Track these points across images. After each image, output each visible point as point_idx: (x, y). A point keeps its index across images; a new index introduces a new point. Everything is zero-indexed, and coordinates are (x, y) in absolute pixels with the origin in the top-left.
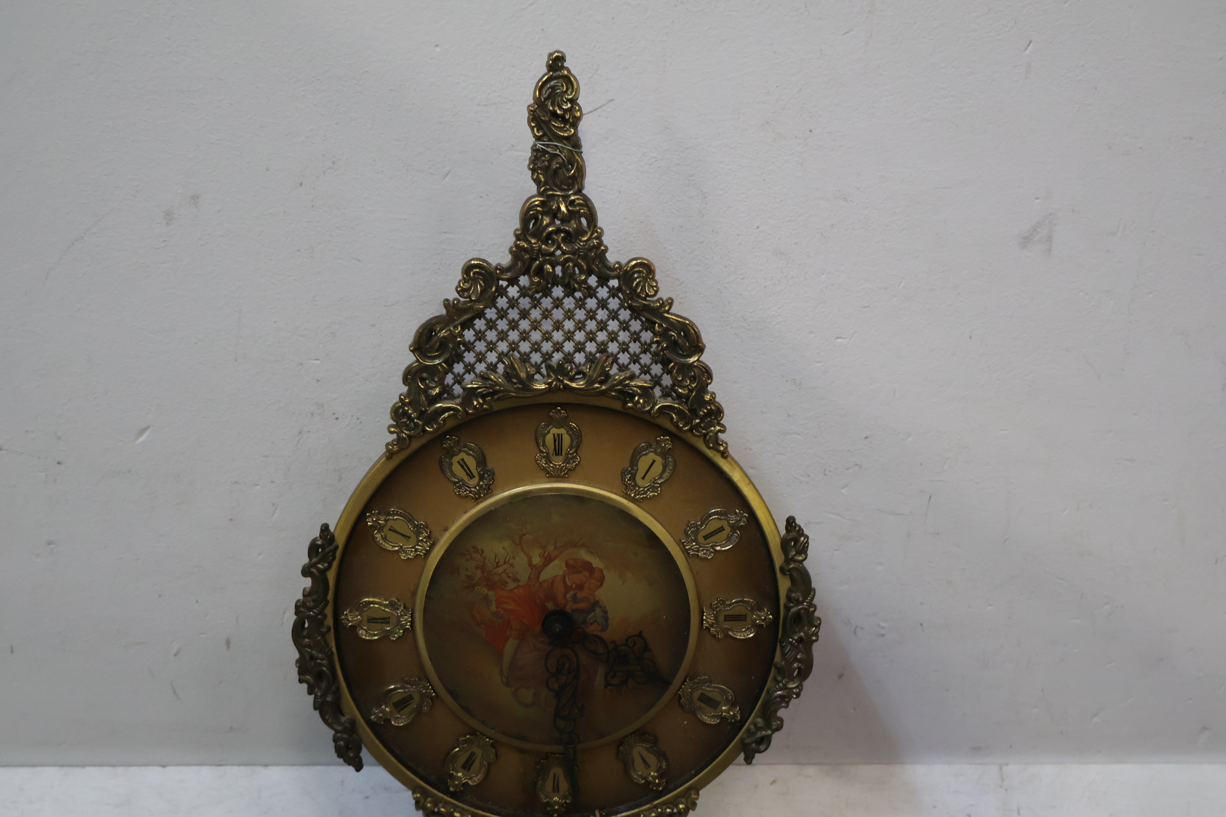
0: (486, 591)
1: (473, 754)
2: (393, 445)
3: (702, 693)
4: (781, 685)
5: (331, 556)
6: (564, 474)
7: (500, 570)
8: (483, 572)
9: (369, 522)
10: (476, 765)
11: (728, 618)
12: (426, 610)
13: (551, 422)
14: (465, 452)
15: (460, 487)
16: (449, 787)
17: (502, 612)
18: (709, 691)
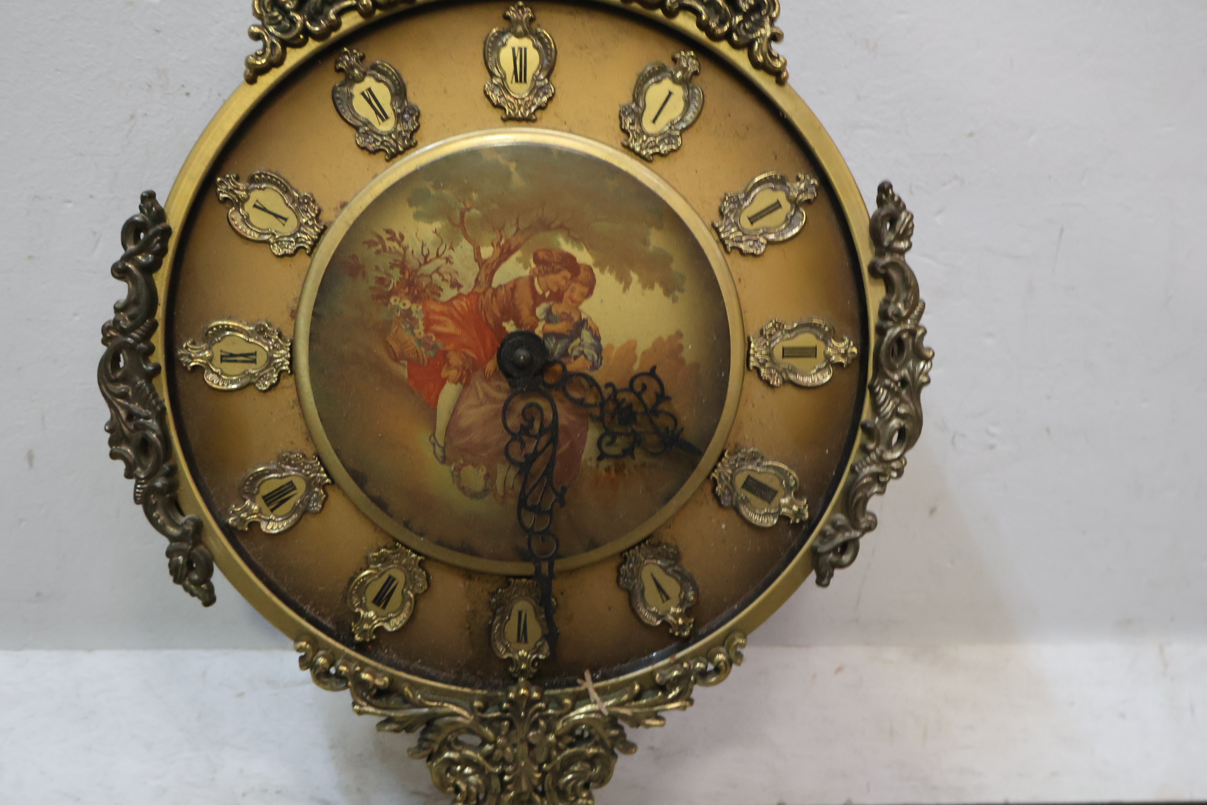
0: (408, 304)
1: (391, 580)
2: (257, 56)
3: (749, 477)
4: (873, 456)
5: (158, 242)
6: (530, 114)
7: (428, 269)
8: (402, 272)
9: (221, 192)
10: (396, 599)
11: (788, 353)
12: (313, 338)
13: (510, 26)
14: (373, 76)
15: (366, 134)
16: (353, 635)
17: (434, 338)
18: (760, 473)
